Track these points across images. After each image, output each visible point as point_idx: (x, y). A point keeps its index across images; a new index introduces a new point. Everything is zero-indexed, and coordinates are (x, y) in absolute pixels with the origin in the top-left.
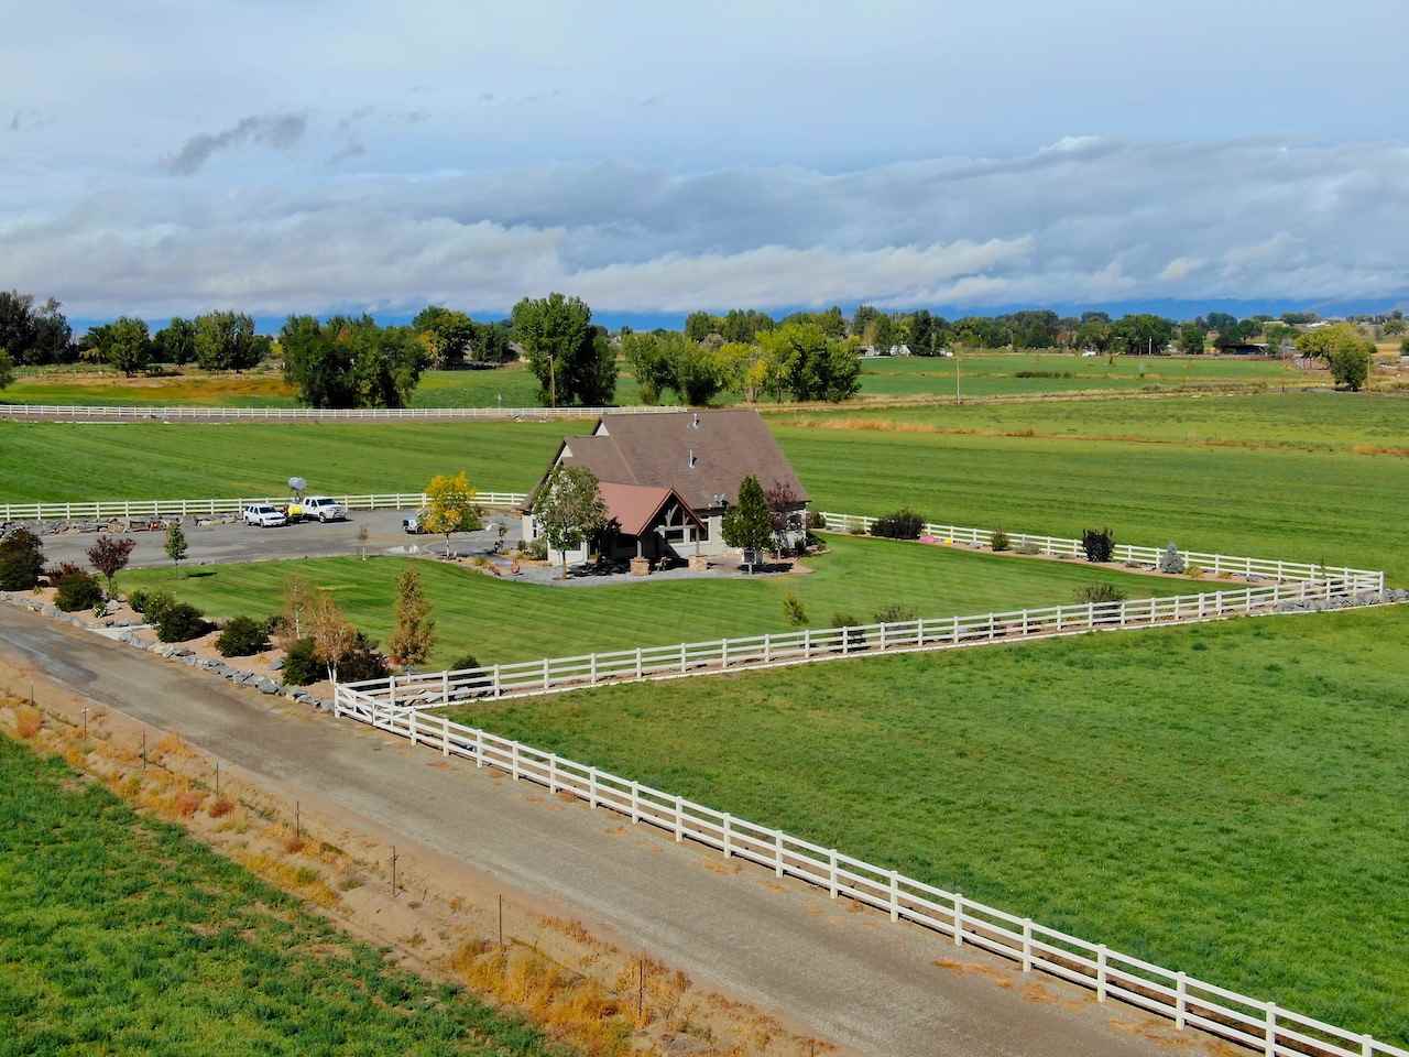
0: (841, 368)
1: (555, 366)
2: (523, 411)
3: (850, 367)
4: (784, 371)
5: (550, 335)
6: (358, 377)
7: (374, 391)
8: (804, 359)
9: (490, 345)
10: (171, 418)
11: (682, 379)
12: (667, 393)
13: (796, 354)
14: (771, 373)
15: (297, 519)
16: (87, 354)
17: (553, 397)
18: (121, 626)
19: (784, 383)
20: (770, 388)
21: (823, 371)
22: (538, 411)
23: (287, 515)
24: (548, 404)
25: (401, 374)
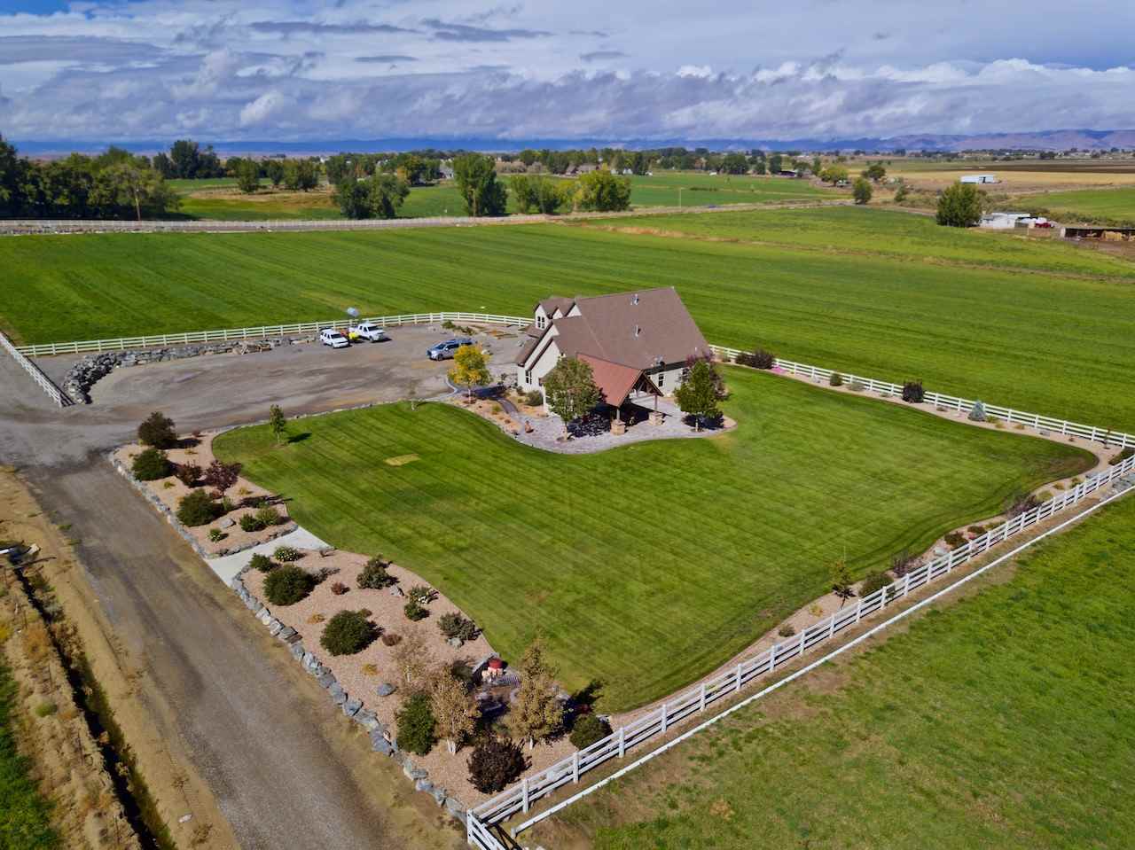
0: (621, 194)
1: (476, 193)
2: (460, 220)
3: (626, 192)
4: (593, 195)
5: (472, 176)
6: (371, 201)
7: (380, 208)
8: (602, 188)
9: (432, 172)
10: (272, 228)
11: (541, 200)
12: (533, 208)
13: (599, 186)
14: (586, 196)
15: (355, 341)
16: (228, 173)
17: (475, 211)
18: (234, 553)
19: (592, 201)
20: (586, 205)
21: (612, 194)
22: (466, 219)
23: (347, 337)
24: (471, 215)
25: (394, 199)
